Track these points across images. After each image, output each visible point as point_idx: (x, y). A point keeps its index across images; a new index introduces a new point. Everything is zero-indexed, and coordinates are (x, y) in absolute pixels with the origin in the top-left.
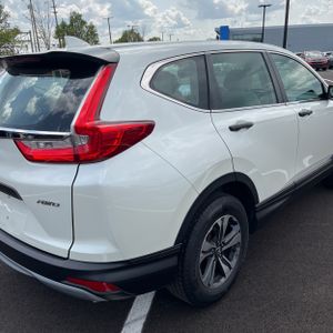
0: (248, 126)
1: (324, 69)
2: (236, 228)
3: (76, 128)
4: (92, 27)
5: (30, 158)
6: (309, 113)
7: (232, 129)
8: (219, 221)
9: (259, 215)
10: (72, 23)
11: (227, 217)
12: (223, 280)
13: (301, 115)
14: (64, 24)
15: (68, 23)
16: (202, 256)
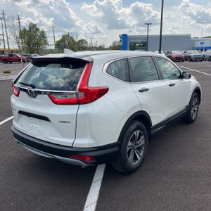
0: (147, 90)
1: (183, 61)
2: (142, 137)
3: (79, 89)
4: (43, 32)
5: (56, 103)
6: (174, 85)
7: (140, 91)
8: (135, 133)
9: (153, 132)
10: (30, 29)
11: (138, 131)
12: (137, 162)
13: (170, 85)
14: (25, 30)
15: (28, 29)
16: (128, 148)
